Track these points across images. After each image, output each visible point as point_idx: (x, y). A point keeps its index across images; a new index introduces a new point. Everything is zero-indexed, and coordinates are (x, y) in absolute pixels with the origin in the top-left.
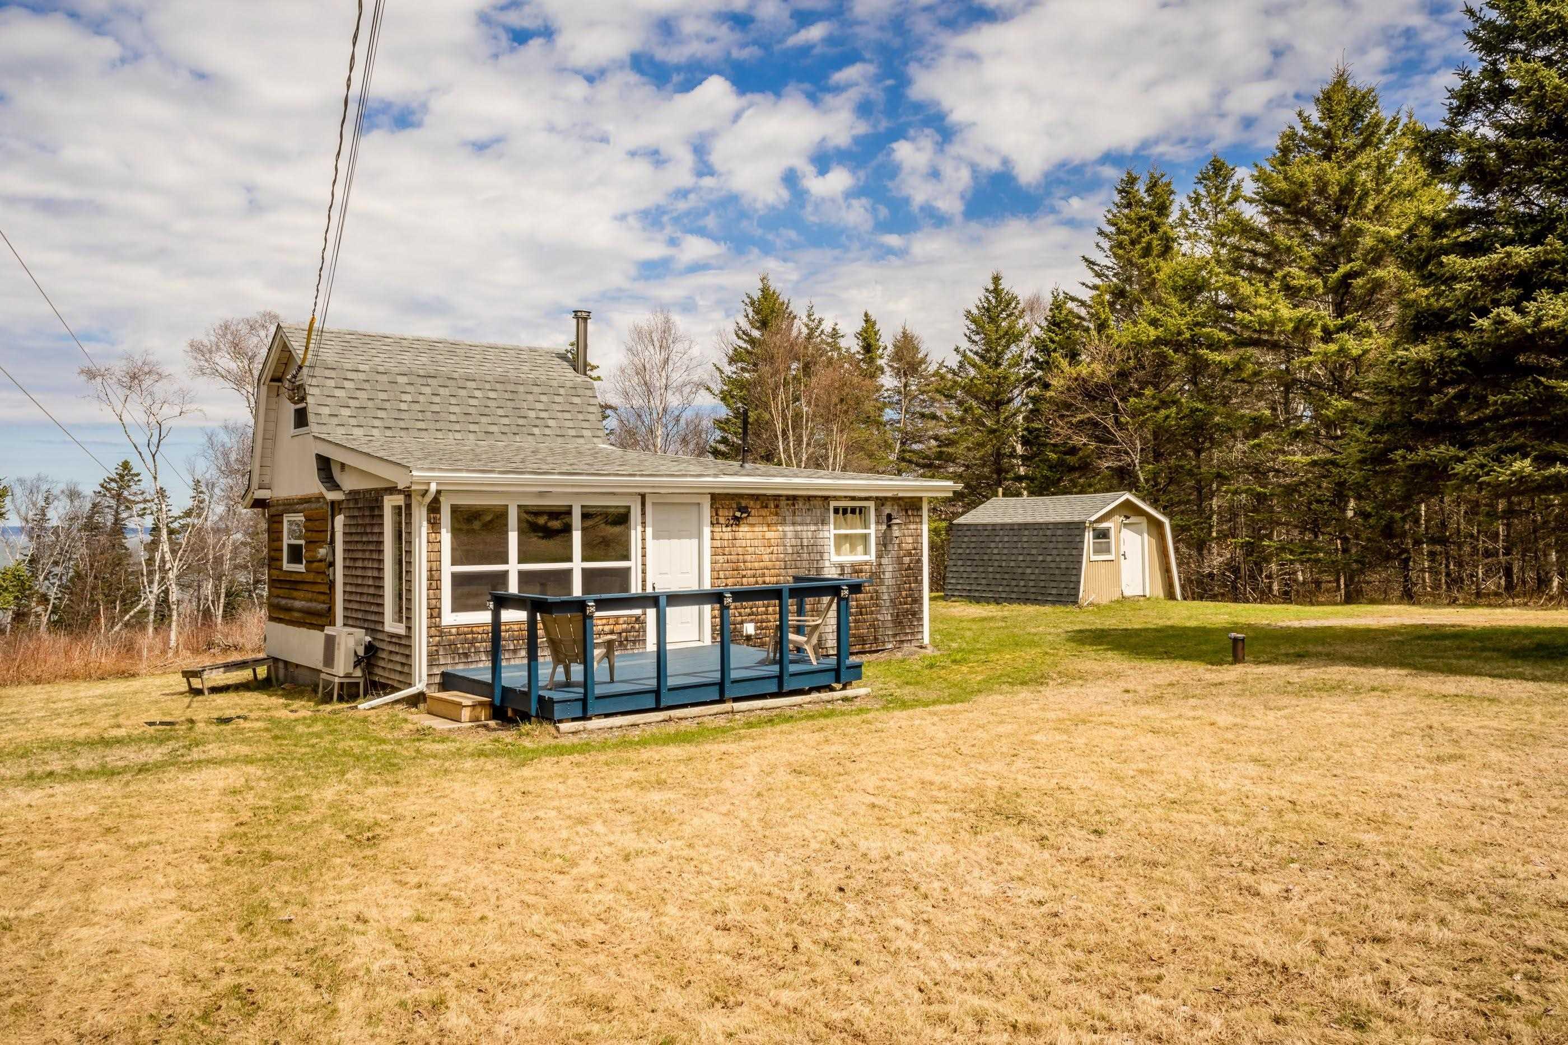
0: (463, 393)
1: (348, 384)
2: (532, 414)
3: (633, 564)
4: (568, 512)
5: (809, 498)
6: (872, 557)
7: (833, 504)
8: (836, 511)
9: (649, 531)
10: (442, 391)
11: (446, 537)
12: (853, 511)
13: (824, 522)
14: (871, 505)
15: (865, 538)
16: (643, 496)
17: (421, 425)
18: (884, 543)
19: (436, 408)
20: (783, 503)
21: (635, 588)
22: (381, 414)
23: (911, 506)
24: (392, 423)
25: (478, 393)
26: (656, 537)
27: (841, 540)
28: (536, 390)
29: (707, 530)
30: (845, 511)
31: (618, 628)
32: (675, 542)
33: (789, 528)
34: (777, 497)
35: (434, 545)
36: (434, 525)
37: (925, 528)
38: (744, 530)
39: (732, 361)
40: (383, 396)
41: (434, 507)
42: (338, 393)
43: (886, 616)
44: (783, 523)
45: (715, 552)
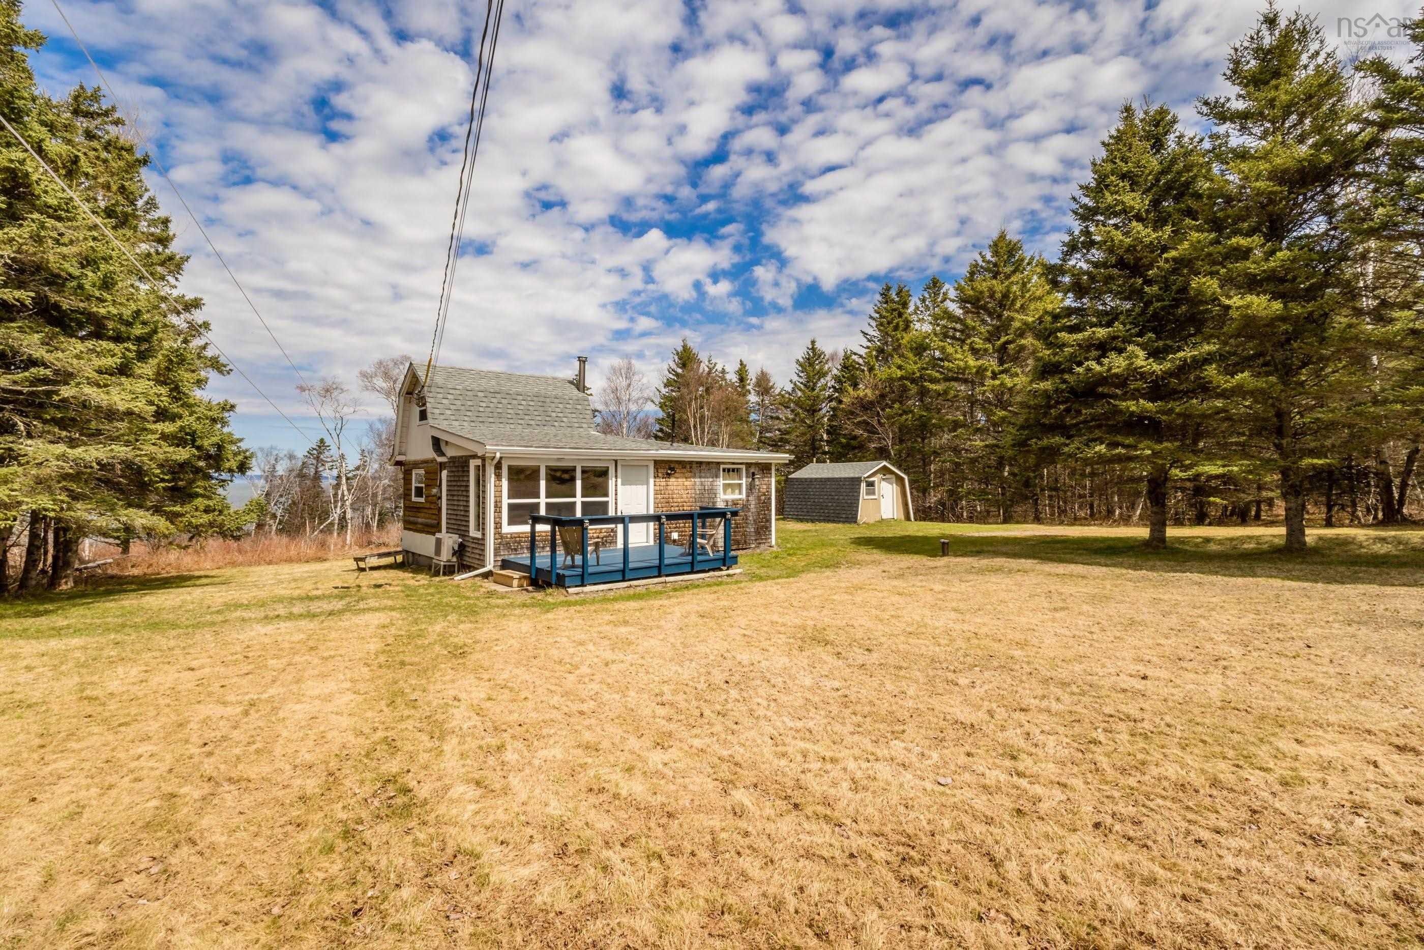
0: (515, 402)
1: (450, 396)
2: (554, 414)
3: (610, 499)
4: (574, 469)
5: (709, 463)
6: (744, 496)
7: (722, 466)
8: (724, 470)
9: (619, 481)
10: (503, 401)
11: (505, 483)
12: (733, 470)
13: (717, 476)
14: (744, 467)
15: (740, 485)
16: (616, 461)
17: (491, 420)
18: (751, 488)
19: (499, 410)
20: (694, 466)
21: (611, 513)
22: (469, 413)
23: (765, 468)
24: (474, 419)
25: (524, 403)
26: (623, 484)
27: (726, 486)
28: (556, 401)
29: (652, 481)
30: (729, 470)
31: (602, 535)
32: (634, 487)
33: (698, 480)
34: (691, 463)
35: (498, 488)
36: (498, 476)
37: (773, 480)
38: (672, 481)
39: (666, 386)
40: (470, 403)
41: (498, 466)
42: (444, 401)
43: (751, 529)
44: (694, 477)
45: (656, 493)
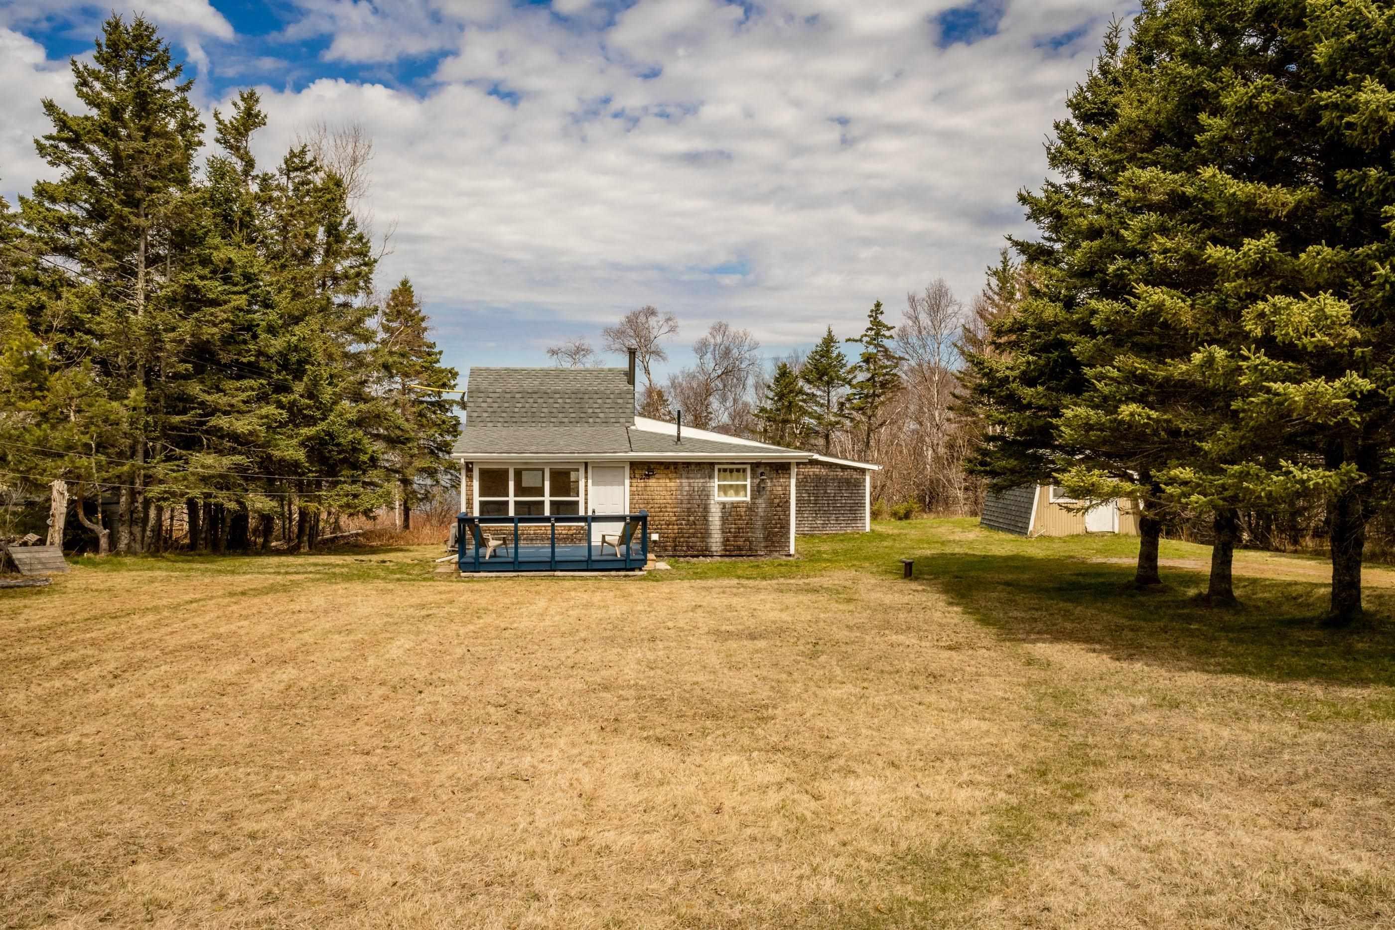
0: (551, 401)
1: (489, 400)
2: (590, 411)
3: (581, 499)
5: (699, 464)
6: (748, 499)
7: (717, 467)
8: (719, 470)
9: (590, 481)
10: (539, 400)
11: (476, 484)
12: (738, 470)
13: (711, 477)
14: (748, 467)
15: (745, 486)
16: (586, 464)
17: (524, 420)
18: (758, 491)
19: (534, 410)
20: (680, 466)
21: (582, 513)
22: (504, 415)
23: (781, 468)
24: (508, 419)
25: (560, 401)
26: (593, 484)
27: (723, 489)
28: (595, 396)
29: (627, 482)
30: (725, 470)
31: (571, 532)
32: (609, 488)
33: (685, 481)
34: (676, 464)
35: (470, 487)
36: (470, 477)
37: (793, 482)
38: (652, 482)
40: (506, 405)
41: (469, 470)
42: (484, 405)
43: (760, 534)
44: (681, 477)
45: (632, 494)
